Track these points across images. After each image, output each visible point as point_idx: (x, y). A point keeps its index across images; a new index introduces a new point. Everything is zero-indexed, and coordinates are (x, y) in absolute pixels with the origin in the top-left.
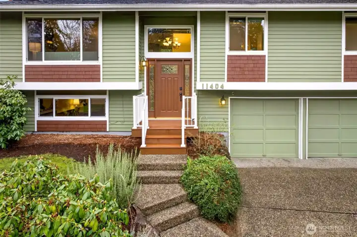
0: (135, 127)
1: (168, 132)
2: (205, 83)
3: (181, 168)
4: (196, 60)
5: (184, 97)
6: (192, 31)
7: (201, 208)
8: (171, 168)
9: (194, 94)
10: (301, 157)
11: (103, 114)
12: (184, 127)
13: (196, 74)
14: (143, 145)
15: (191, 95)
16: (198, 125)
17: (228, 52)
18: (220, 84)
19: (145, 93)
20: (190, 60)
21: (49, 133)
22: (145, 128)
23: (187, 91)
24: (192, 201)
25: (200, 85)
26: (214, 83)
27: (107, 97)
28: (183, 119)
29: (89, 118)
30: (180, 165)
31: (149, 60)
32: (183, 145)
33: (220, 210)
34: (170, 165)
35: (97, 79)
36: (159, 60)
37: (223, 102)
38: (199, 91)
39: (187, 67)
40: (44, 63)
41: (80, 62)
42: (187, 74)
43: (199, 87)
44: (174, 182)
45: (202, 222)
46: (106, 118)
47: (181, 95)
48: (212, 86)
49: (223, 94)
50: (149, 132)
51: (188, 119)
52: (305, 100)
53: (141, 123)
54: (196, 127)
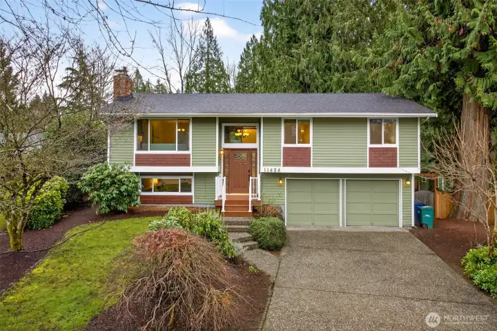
0: (216, 199)
1: (240, 202)
2: (266, 168)
3: (248, 223)
4: (260, 150)
5: (251, 178)
6: (258, 127)
7: (260, 242)
8: (242, 223)
9: (259, 175)
10: (341, 225)
11: (190, 191)
12: (250, 199)
13: (260, 160)
14: (223, 210)
15: (256, 176)
16: (261, 197)
17: (283, 145)
18: (277, 168)
19: (222, 175)
20: (256, 150)
21: (149, 205)
22: (224, 199)
23: (253, 173)
24: (254, 240)
25: (263, 169)
26: (273, 168)
27: (193, 178)
28: (250, 194)
29: (179, 194)
30: (248, 222)
31: (225, 149)
32: (250, 211)
33: (270, 243)
34: (241, 222)
35: (188, 164)
36: (232, 150)
37: (281, 182)
38: (263, 173)
39: (254, 155)
40: (149, 152)
41: (176, 152)
42: (253, 160)
43: (262, 171)
44: (244, 231)
45: (260, 250)
46: (192, 194)
47: (249, 176)
48: (271, 170)
49: (281, 176)
50: (227, 202)
51: (254, 194)
52: (343, 180)
53: (221, 196)
54: (259, 199)
